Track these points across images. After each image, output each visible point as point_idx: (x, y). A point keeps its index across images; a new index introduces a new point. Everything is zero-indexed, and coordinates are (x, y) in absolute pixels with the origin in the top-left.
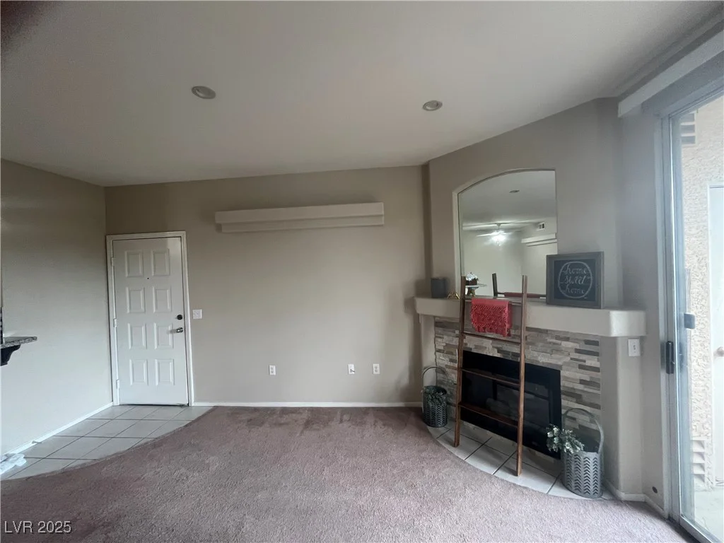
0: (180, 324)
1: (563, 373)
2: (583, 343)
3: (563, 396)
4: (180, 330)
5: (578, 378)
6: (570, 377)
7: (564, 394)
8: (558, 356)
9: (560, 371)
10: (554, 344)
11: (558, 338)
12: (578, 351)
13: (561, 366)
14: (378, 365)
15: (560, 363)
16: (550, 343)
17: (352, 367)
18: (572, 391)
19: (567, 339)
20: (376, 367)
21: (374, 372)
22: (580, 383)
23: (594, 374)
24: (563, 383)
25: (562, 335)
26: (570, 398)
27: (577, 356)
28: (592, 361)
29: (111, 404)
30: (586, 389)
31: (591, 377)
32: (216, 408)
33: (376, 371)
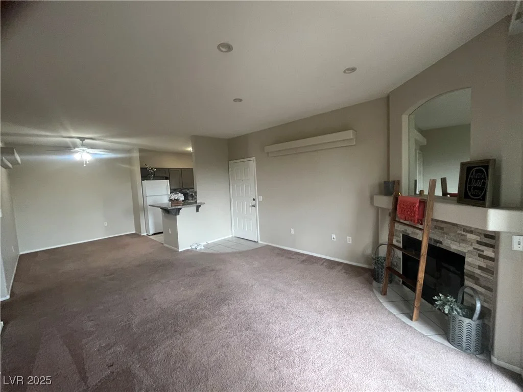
0: (254, 203)
1: (467, 259)
2: (483, 237)
3: (466, 277)
4: (254, 206)
5: (478, 264)
6: (472, 263)
7: (467, 276)
8: (464, 245)
9: (464, 258)
10: (462, 235)
11: (465, 230)
12: (479, 243)
13: (465, 253)
14: (350, 238)
15: (464, 251)
16: (459, 234)
17: (334, 236)
18: (473, 274)
19: (471, 232)
20: (349, 240)
21: (348, 242)
22: (479, 269)
23: (490, 263)
24: (466, 267)
25: (468, 229)
26: (470, 279)
27: (477, 246)
28: (489, 252)
29: (231, 236)
30: (482, 274)
31: (487, 266)
32: (267, 245)
33: (349, 241)
